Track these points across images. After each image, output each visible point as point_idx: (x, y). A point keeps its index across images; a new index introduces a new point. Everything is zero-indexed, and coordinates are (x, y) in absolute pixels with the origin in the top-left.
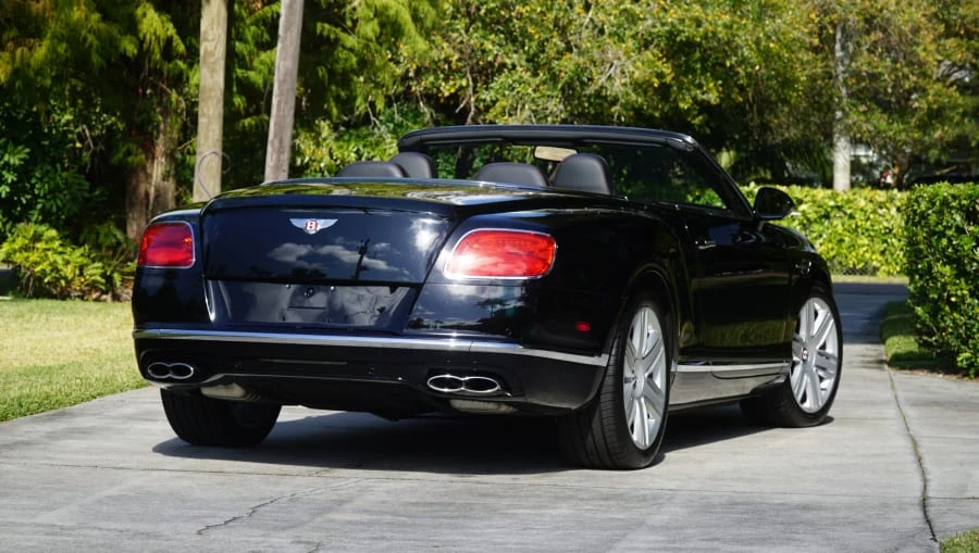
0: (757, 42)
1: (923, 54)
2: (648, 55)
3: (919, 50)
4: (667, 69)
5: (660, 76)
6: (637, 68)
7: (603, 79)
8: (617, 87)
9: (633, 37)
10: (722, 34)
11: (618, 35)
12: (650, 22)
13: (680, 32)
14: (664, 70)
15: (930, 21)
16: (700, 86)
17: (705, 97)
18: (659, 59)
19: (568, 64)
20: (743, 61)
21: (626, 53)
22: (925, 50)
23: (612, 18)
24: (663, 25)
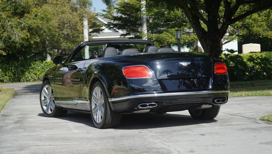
0: (48, 27)
1: (78, 28)
2: (24, 31)
3: (78, 27)
4: (29, 34)
5: (27, 36)
6: (22, 35)
7: (14, 38)
8: (17, 40)
9: (20, 27)
10: (40, 26)
11: (16, 27)
12: (24, 24)
13: (31, 26)
14: (28, 35)
15: (80, 20)
16: (35, 38)
17: (37, 40)
18: (27, 32)
19: (5, 34)
20: (45, 32)
21: (19, 31)
22: (79, 27)
23: (15, 23)
24: (27, 24)
